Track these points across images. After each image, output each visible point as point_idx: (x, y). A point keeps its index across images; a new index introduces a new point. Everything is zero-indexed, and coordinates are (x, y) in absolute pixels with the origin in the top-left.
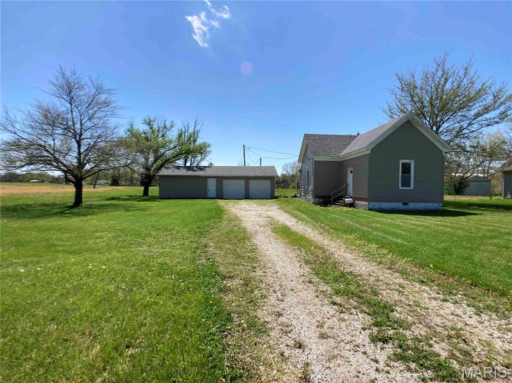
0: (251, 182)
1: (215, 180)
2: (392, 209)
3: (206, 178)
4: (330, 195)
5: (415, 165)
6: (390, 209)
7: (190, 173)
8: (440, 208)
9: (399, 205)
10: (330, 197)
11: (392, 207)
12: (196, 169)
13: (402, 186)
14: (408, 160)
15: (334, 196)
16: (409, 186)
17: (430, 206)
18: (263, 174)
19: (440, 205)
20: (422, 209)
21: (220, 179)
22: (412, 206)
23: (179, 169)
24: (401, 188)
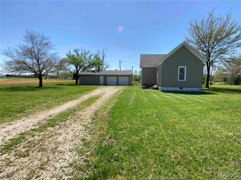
0: (120, 78)
1: (103, 77)
2: (174, 91)
3: (99, 76)
4: (148, 84)
5: (187, 69)
6: (172, 91)
7: (93, 74)
8: (200, 91)
9: (178, 89)
10: (148, 85)
11: (174, 90)
12: (96, 72)
13: (179, 79)
14: (183, 66)
15: (150, 84)
16: (184, 79)
17: (195, 89)
18: (125, 74)
19: (200, 89)
20: (190, 91)
21: (105, 76)
22: (184, 89)
23: (89, 72)
24: (179, 80)
